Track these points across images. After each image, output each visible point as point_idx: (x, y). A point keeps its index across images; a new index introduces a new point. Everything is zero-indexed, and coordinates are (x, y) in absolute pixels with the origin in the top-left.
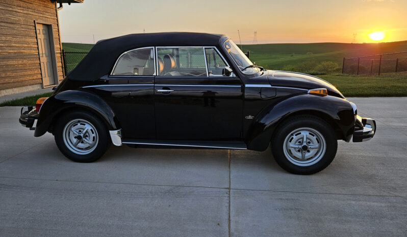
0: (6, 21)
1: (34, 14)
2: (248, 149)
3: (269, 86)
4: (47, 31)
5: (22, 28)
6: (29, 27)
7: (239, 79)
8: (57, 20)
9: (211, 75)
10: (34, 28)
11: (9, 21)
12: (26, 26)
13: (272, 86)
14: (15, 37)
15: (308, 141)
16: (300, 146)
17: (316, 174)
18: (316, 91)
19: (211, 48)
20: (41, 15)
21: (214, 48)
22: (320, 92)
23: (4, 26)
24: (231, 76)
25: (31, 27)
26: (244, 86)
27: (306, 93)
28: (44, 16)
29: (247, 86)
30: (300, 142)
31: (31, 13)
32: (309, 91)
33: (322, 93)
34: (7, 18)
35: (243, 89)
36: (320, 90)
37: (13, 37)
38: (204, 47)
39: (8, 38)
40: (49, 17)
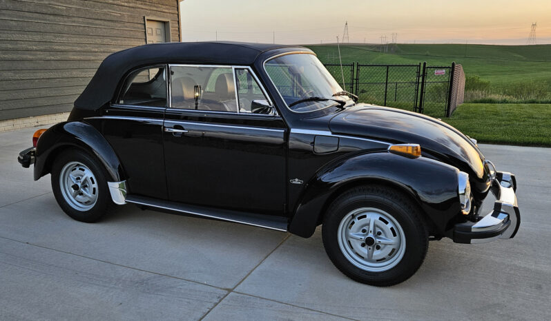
0: (103, 17)
1: (144, 7)
2: (288, 230)
3: (329, 134)
4: (163, 30)
5: (126, 27)
6: (136, 25)
7: (281, 119)
8: (178, 15)
9: (242, 110)
10: (143, 27)
11: (108, 18)
12: (132, 25)
13: (333, 133)
14: (115, 40)
15: (378, 230)
16: (363, 238)
17: (397, 285)
18: (400, 147)
19: (244, 69)
20: (155, 9)
21: (248, 69)
22: (407, 150)
23: (100, 25)
24: (271, 114)
25: (139, 25)
26: (289, 130)
27: (384, 149)
28: (159, 9)
29: (293, 131)
30: (364, 231)
31: (140, 6)
32: (391, 146)
33: (410, 151)
34: (106, 14)
35: (287, 134)
36: (407, 147)
37: (113, 40)
38: (234, 67)
39: (106, 41)
40: (167, 11)
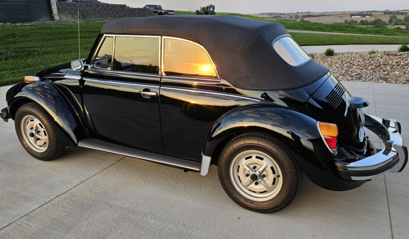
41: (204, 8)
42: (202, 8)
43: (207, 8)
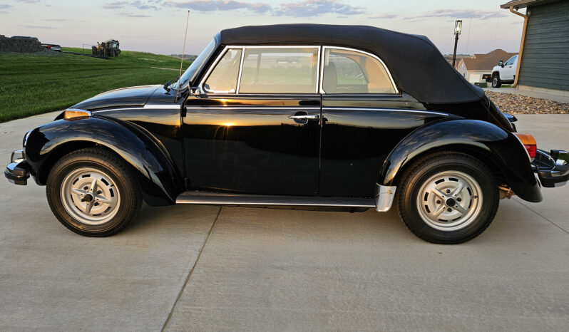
41: (103, 44)
42: (100, 43)
43: (109, 43)
